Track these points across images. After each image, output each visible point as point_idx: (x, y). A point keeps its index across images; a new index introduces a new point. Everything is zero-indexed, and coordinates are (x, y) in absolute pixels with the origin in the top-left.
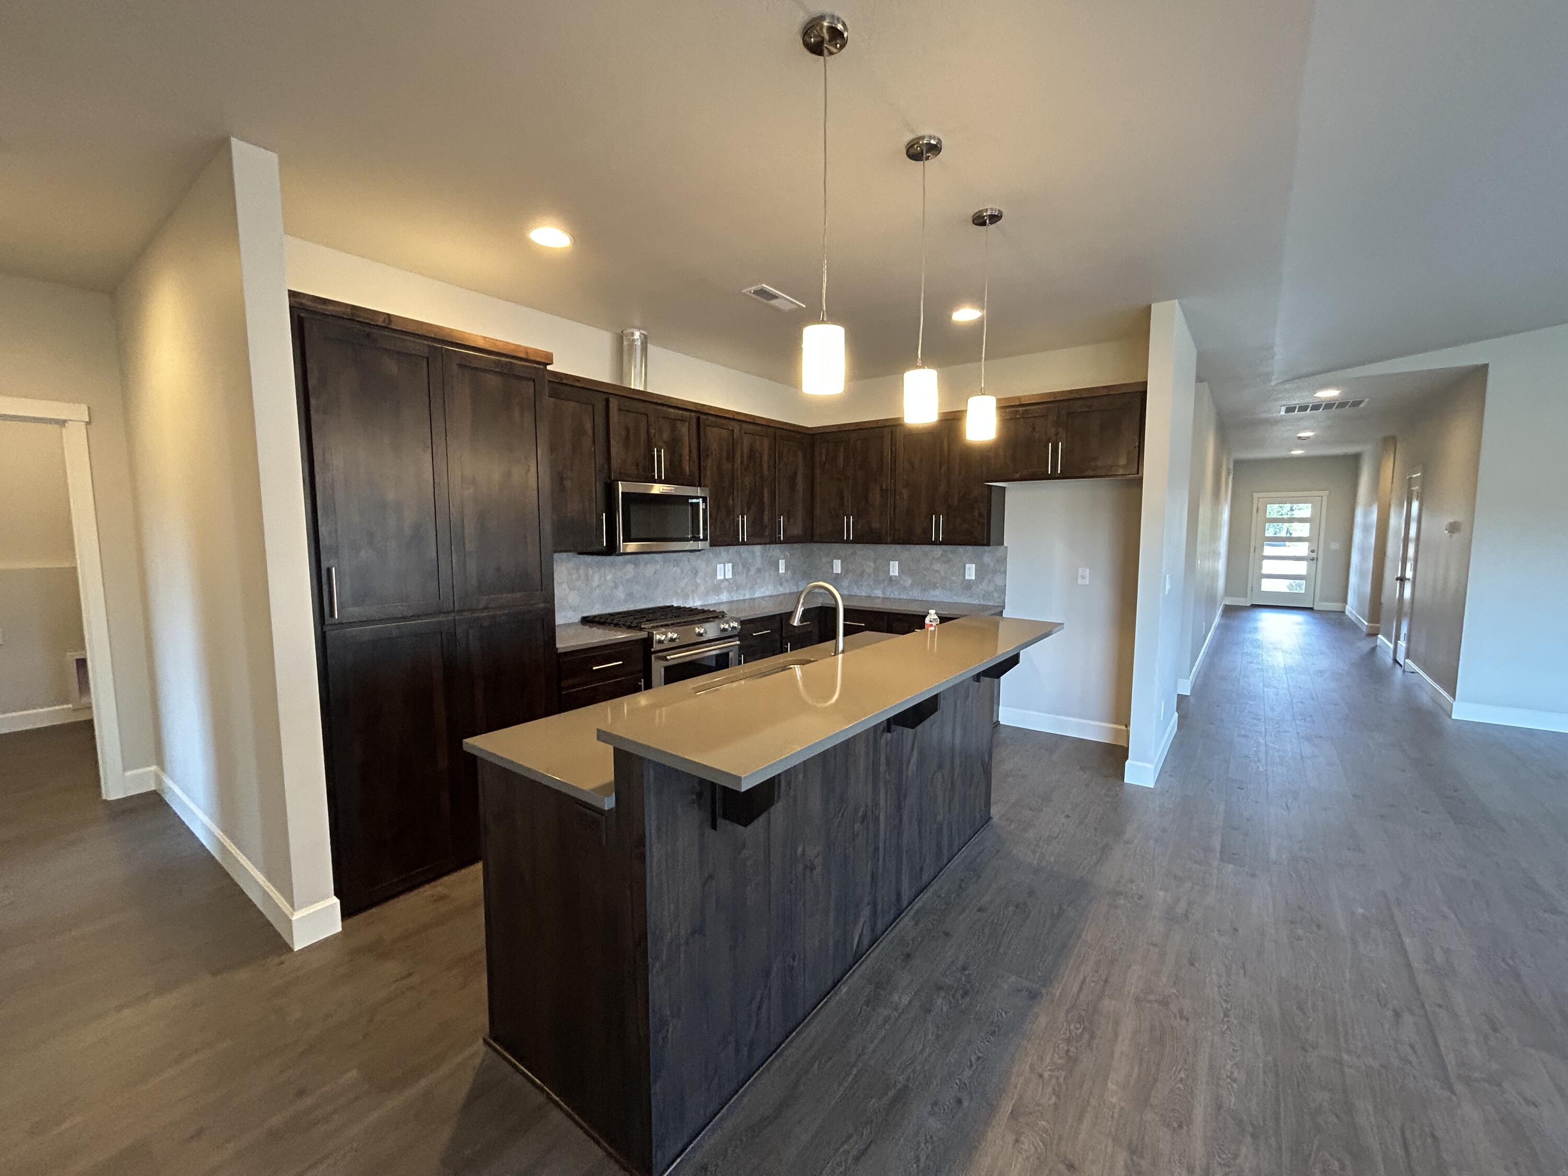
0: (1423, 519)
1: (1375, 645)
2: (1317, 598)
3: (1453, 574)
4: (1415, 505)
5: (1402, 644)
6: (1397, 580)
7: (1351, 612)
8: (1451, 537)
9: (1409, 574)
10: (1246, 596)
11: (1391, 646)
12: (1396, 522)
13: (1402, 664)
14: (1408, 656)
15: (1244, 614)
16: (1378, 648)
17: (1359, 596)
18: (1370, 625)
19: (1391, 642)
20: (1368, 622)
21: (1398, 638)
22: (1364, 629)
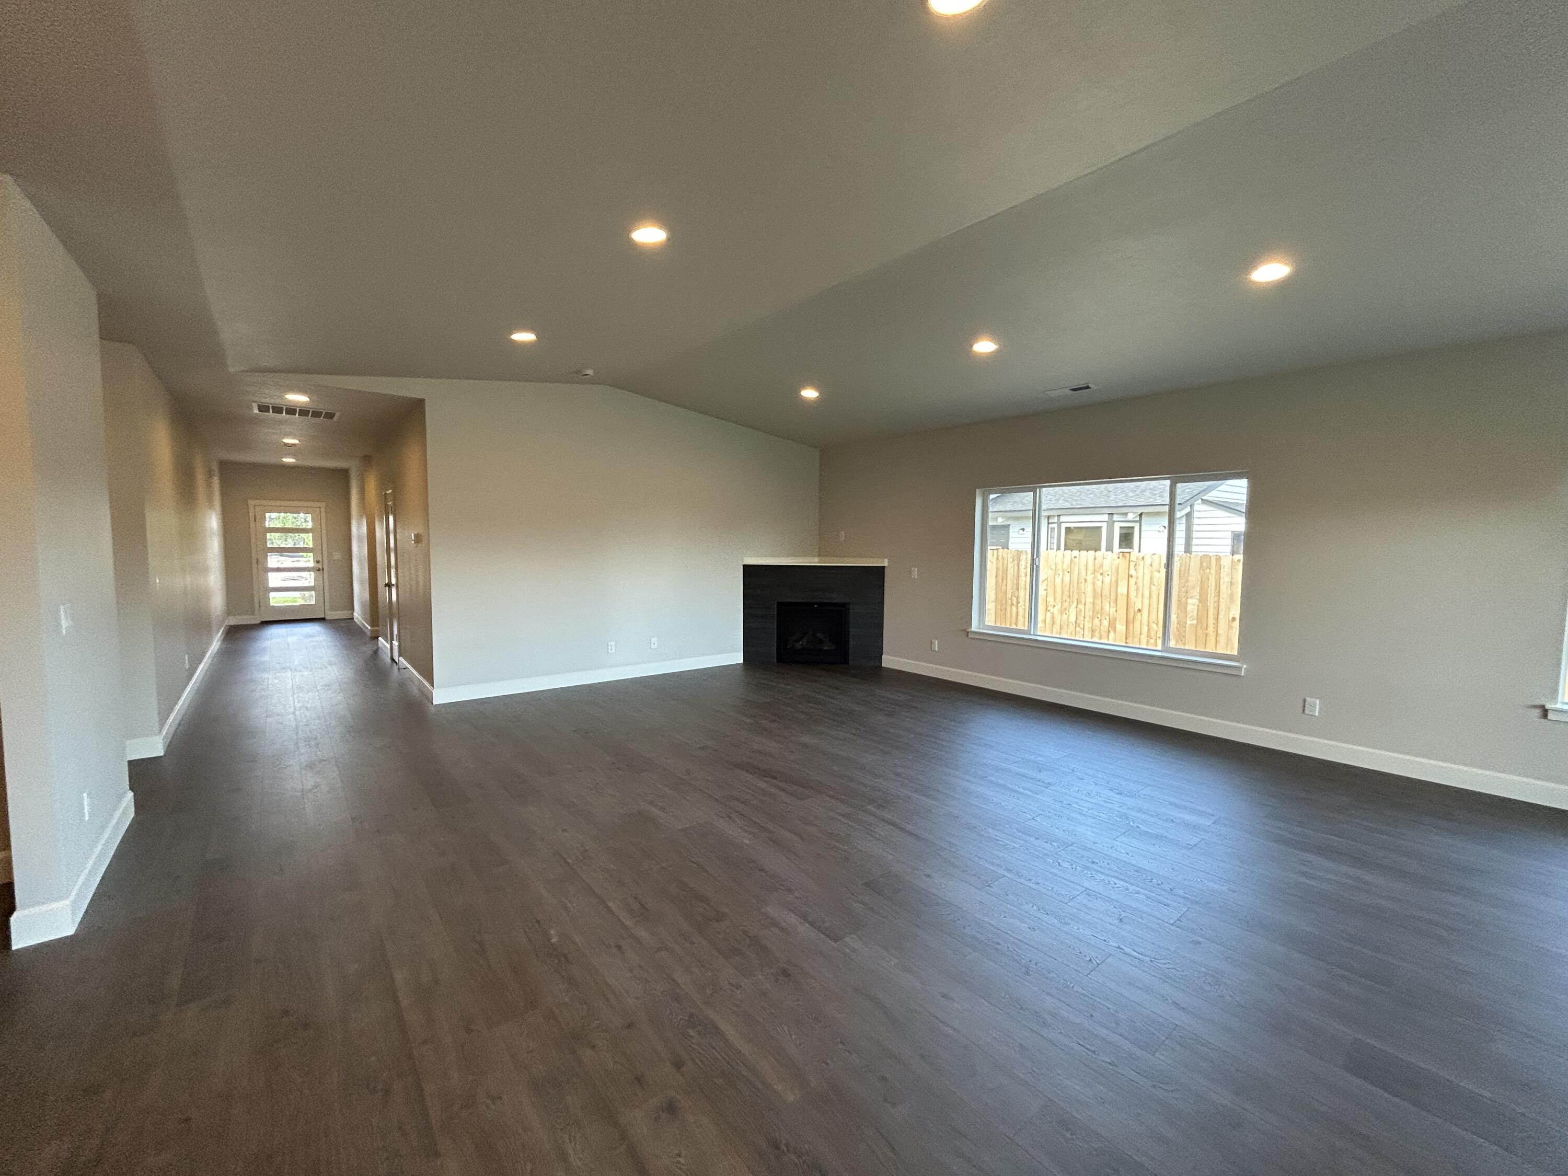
0: (398, 531)
1: (376, 647)
2: (327, 606)
3: (421, 579)
4: (391, 518)
5: (395, 643)
6: (386, 586)
7: (358, 618)
8: (417, 546)
9: (394, 581)
10: (253, 613)
11: (388, 646)
12: (380, 533)
13: (397, 661)
14: (400, 655)
15: (254, 634)
16: (380, 650)
17: (363, 605)
18: (372, 628)
19: (387, 641)
20: (371, 627)
21: (392, 639)
22: (369, 633)
